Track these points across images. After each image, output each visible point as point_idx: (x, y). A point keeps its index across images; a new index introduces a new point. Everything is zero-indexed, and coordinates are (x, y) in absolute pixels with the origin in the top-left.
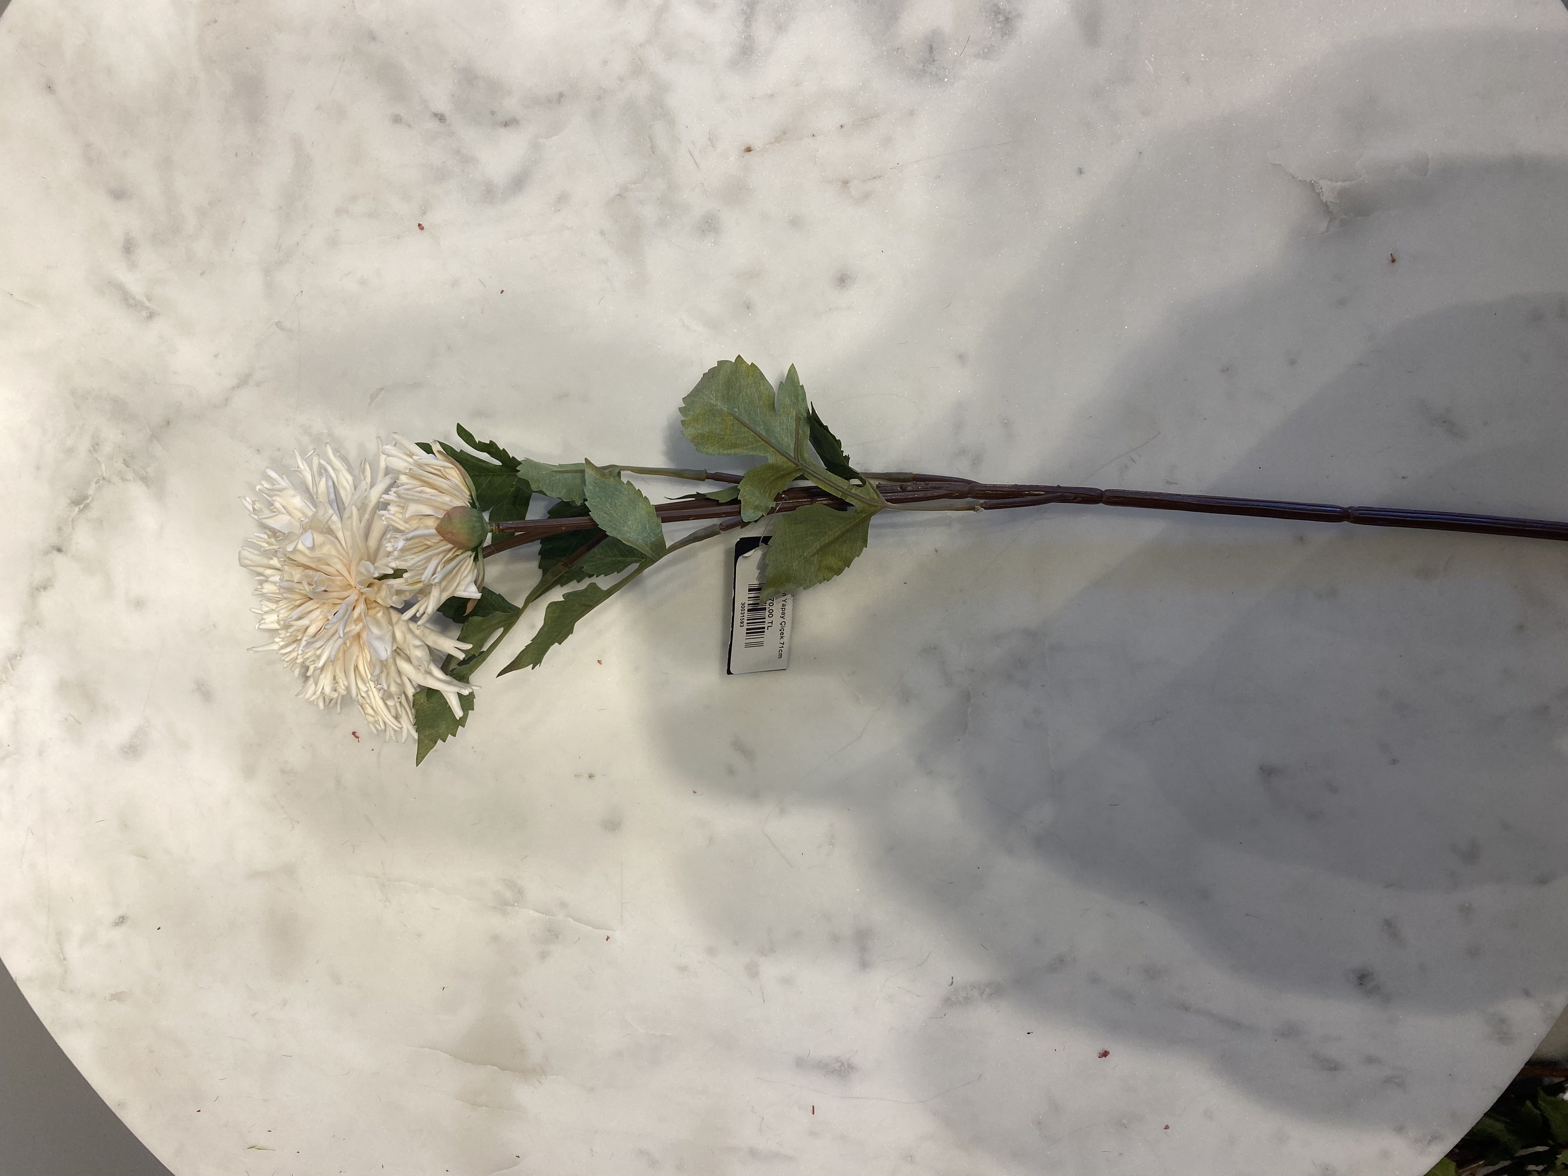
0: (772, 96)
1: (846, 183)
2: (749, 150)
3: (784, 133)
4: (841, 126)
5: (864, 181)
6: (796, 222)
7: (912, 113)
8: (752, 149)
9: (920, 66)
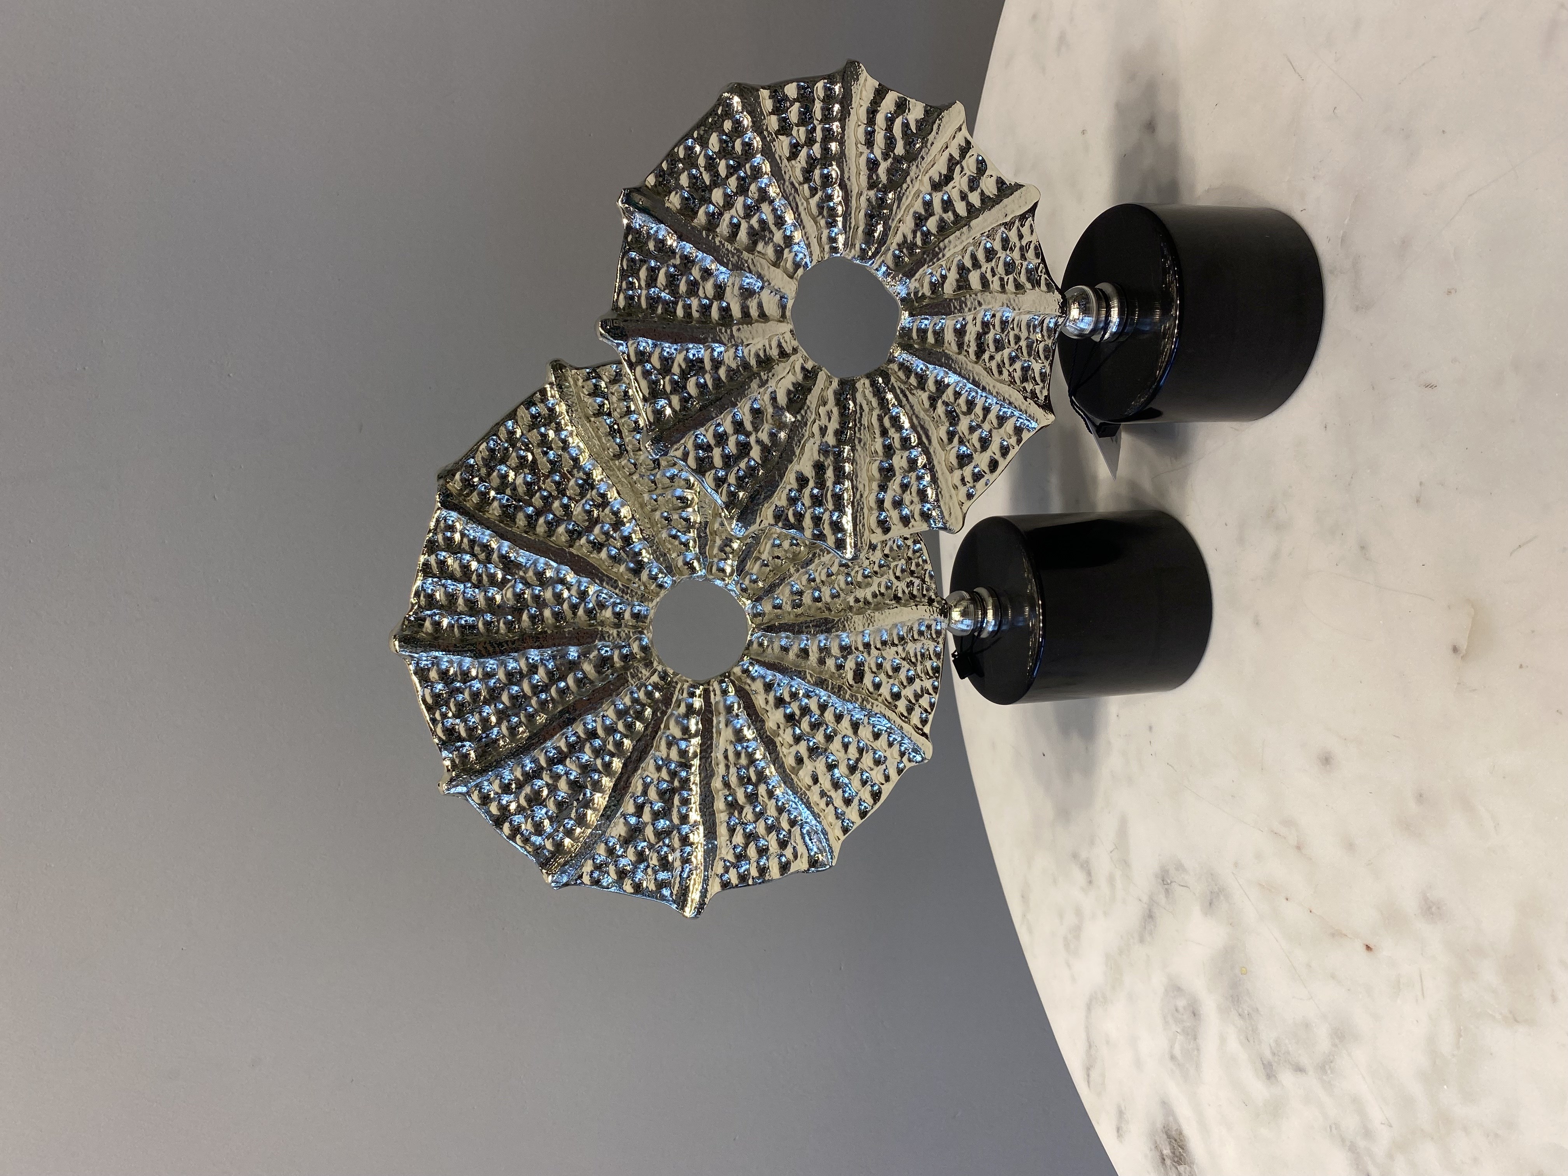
0: (1333, 976)
1: (1298, 848)
2: (1368, 948)
3: (1333, 935)
4: (1287, 899)
5: (1285, 838)
8: (1365, 947)
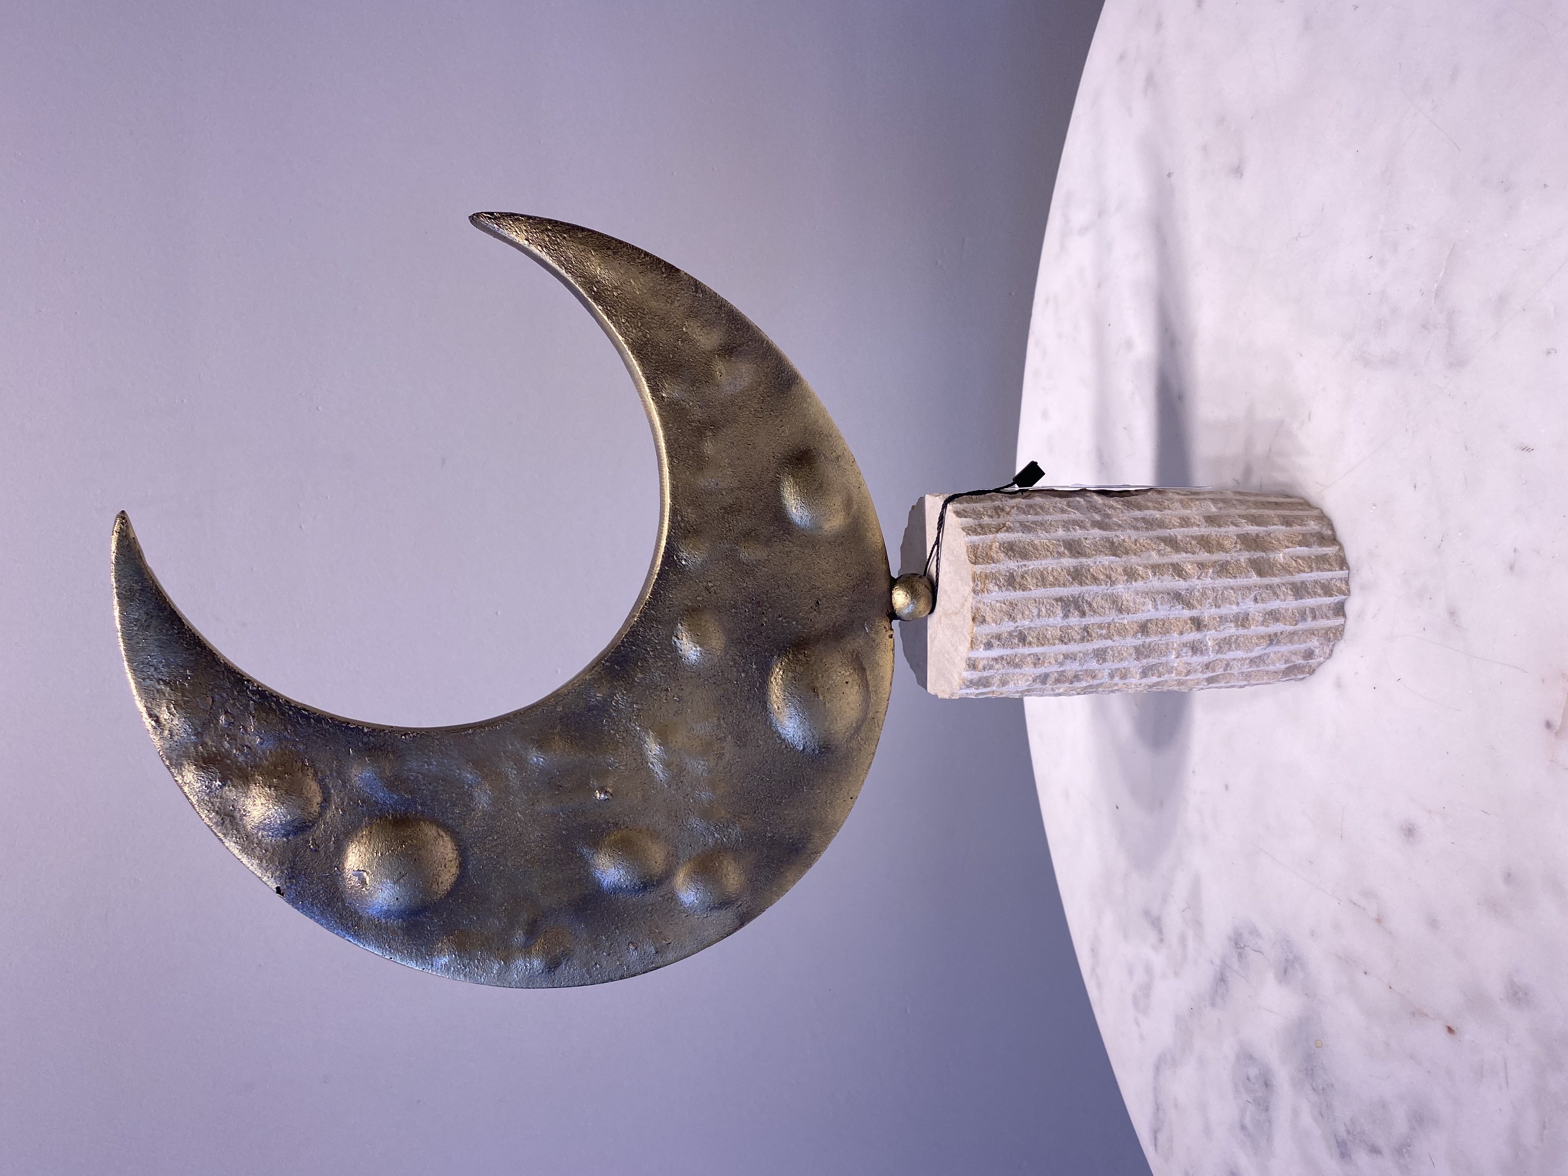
0: (1412, 1057)
1: (1379, 921)
2: (1450, 1030)
4: (1366, 973)
5: (1364, 909)
6: (1433, 923)
7: (1313, 933)
8: (1447, 1030)
9: (1297, 965)
